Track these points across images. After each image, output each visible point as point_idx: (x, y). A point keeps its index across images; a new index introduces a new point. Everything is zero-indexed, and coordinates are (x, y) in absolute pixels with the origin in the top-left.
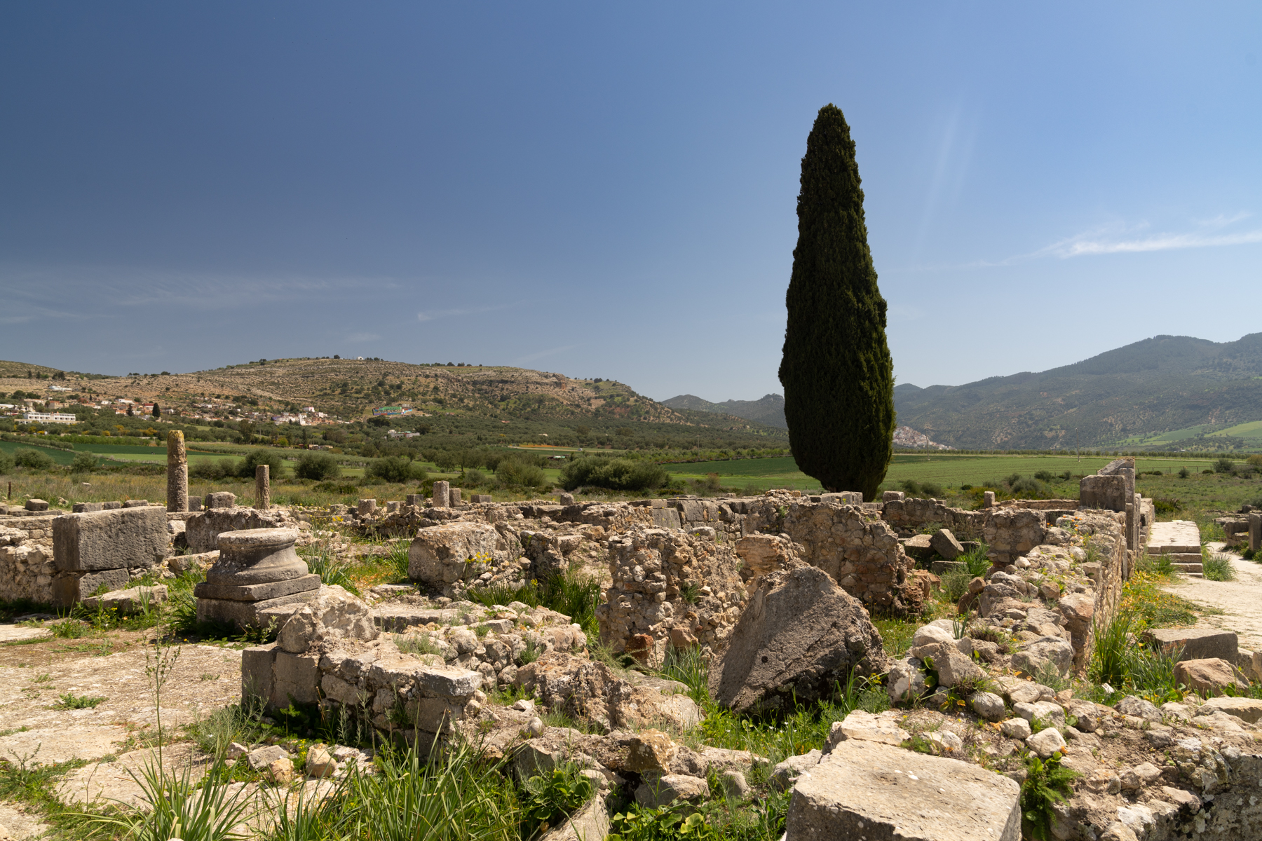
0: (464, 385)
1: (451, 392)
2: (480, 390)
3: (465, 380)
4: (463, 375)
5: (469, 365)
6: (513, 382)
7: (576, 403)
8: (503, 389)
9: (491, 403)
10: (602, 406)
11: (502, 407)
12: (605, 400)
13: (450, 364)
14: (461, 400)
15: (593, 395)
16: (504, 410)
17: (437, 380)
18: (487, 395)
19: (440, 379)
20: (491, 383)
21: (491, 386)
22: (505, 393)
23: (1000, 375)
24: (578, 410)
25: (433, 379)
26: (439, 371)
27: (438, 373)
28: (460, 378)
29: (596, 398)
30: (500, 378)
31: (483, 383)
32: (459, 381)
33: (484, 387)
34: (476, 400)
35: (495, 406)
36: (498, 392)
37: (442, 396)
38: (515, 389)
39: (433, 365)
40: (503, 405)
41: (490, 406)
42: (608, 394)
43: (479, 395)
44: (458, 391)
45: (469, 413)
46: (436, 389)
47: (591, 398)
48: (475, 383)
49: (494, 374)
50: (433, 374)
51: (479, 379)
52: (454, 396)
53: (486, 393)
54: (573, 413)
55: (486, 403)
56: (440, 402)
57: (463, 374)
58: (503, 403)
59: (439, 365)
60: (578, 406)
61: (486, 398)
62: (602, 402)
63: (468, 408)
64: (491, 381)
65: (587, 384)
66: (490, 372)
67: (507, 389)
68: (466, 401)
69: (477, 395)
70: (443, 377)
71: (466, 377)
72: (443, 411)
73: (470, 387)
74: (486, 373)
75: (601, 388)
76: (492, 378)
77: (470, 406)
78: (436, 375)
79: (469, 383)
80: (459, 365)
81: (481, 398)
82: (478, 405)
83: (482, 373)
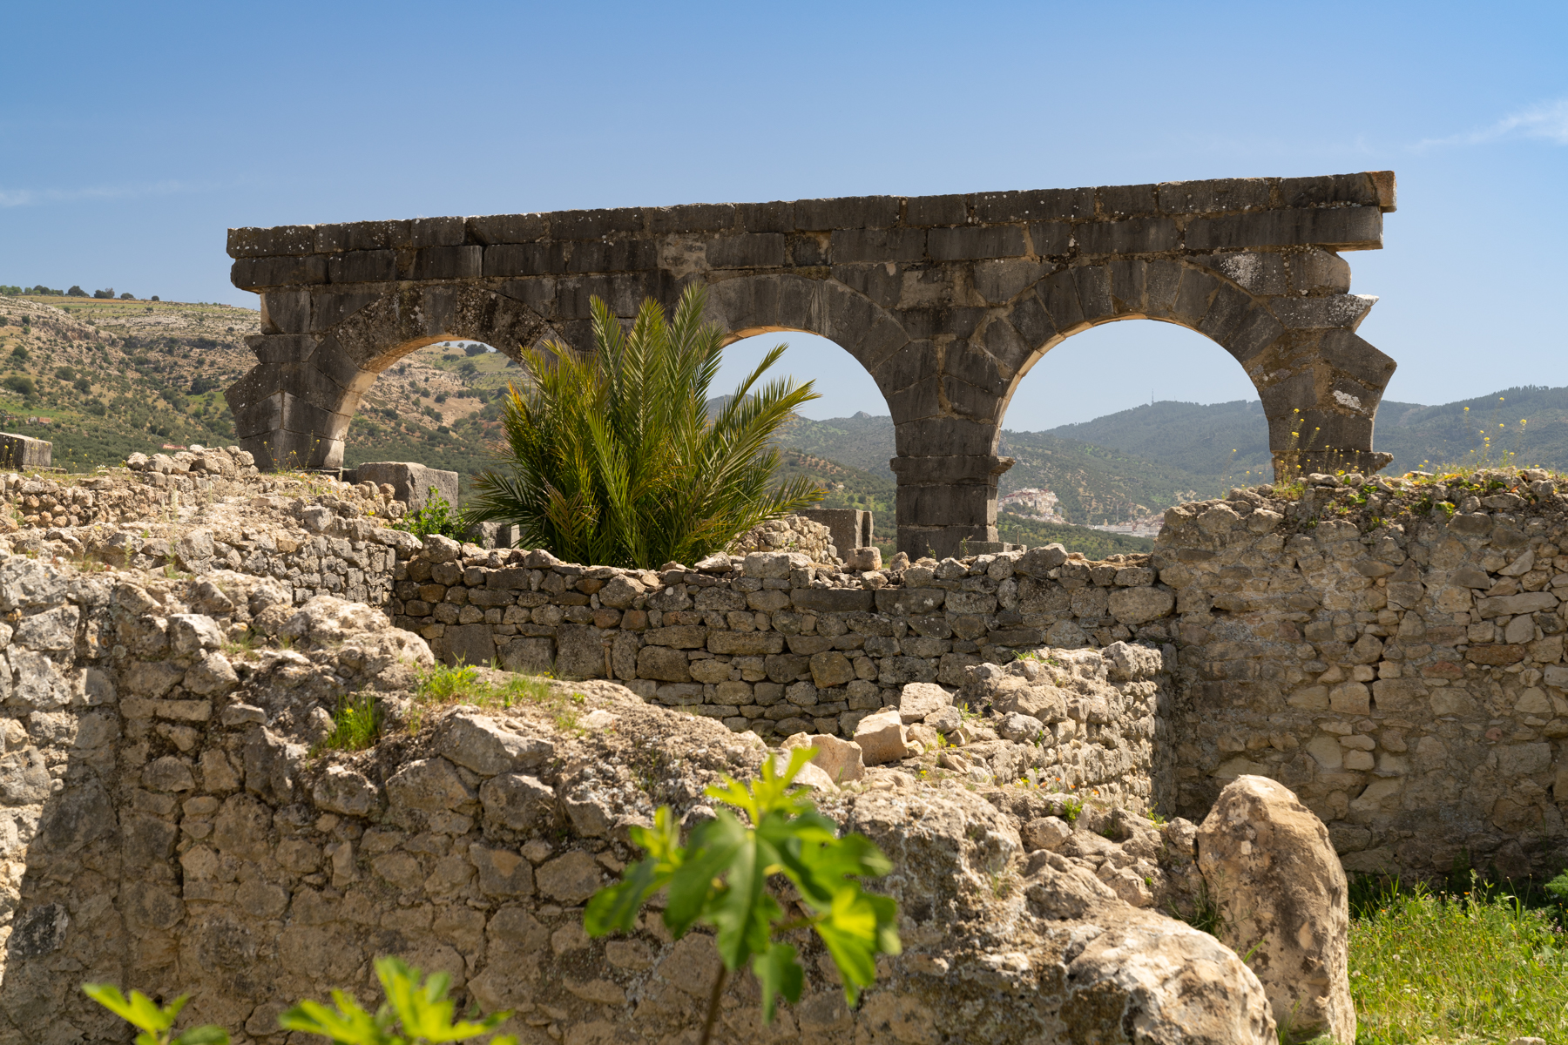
0: (100, 348)
1: (59, 363)
2: (141, 362)
3: (103, 334)
4: (102, 323)
5: (126, 297)
6: (228, 346)
7: (390, 406)
8: (201, 362)
9: (166, 397)
10: (473, 416)
11: (193, 408)
12: (483, 401)
13: (75, 292)
14: (83, 387)
15: (456, 386)
16: (197, 415)
17: (26, 332)
18: (157, 376)
19: (34, 331)
20: (171, 345)
21: (170, 352)
22: (206, 372)
23: (1539, 384)
24: (387, 426)
25: (17, 330)
26: (35, 309)
27: (32, 315)
28: (91, 329)
29: (461, 395)
30: (194, 336)
31: (150, 345)
32: (87, 336)
33: (153, 355)
34: (126, 388)
35: (176, 405)
36: (187, 371)
37: (31, 374)
38: (233, 365)
39: (28, 292)
40: (196, 403)
41: (161, 404)
42: (495, 387)
43: (137, 376)
44: (79, 362)
45: (93, 421)
46: (20, 355)
47: (447, 394)
48: (130, 344)
49: (183, 323)
50: (17, 315)
51: (142, 334)
52: (65, 374)
53: (156, 369)
54: (372, 432)
55: (152, 396)
56: (22, 388)
57: (105, 319)
58: (198, 398)
59: (44, 291)
60: (390, 415)
61: (156, 384)
62: (476, 405)
63: (97, 409)
64: (173, 341)
65: (446, 358)
66: (173, 319)
67: (212, 364)
68: (95, 389)
69: (132, 375)
70: (45, 324)
71: (107, 327)
72: (26, 413)
73: (117, 354)
74: (161, 319)
75: (479, 368)
76: (176, 334)
77: (105, 402)
78: (26, 320)
79: (113, 343)
80: (99, 295)
81: (140, 382)
82: (127, 401)
83: (151, 319)
